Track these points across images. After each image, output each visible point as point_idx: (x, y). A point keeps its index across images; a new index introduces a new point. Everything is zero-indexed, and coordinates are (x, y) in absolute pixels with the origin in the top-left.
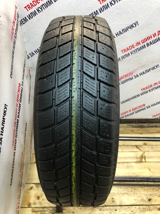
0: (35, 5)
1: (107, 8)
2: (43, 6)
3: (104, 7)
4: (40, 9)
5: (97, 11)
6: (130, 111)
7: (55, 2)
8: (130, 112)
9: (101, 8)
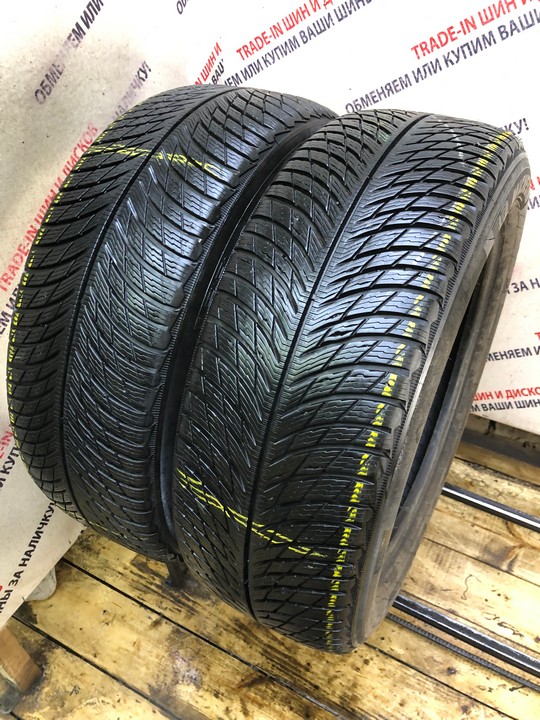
0: (260, 48)
1: (435, 72)
2: (278, 51)
3: (426, 68)
4: (269, 58)
5: (406, 76)
6: (499, 395)
7: (305, 43)
8: (498, 397)
9: (419, 71)
